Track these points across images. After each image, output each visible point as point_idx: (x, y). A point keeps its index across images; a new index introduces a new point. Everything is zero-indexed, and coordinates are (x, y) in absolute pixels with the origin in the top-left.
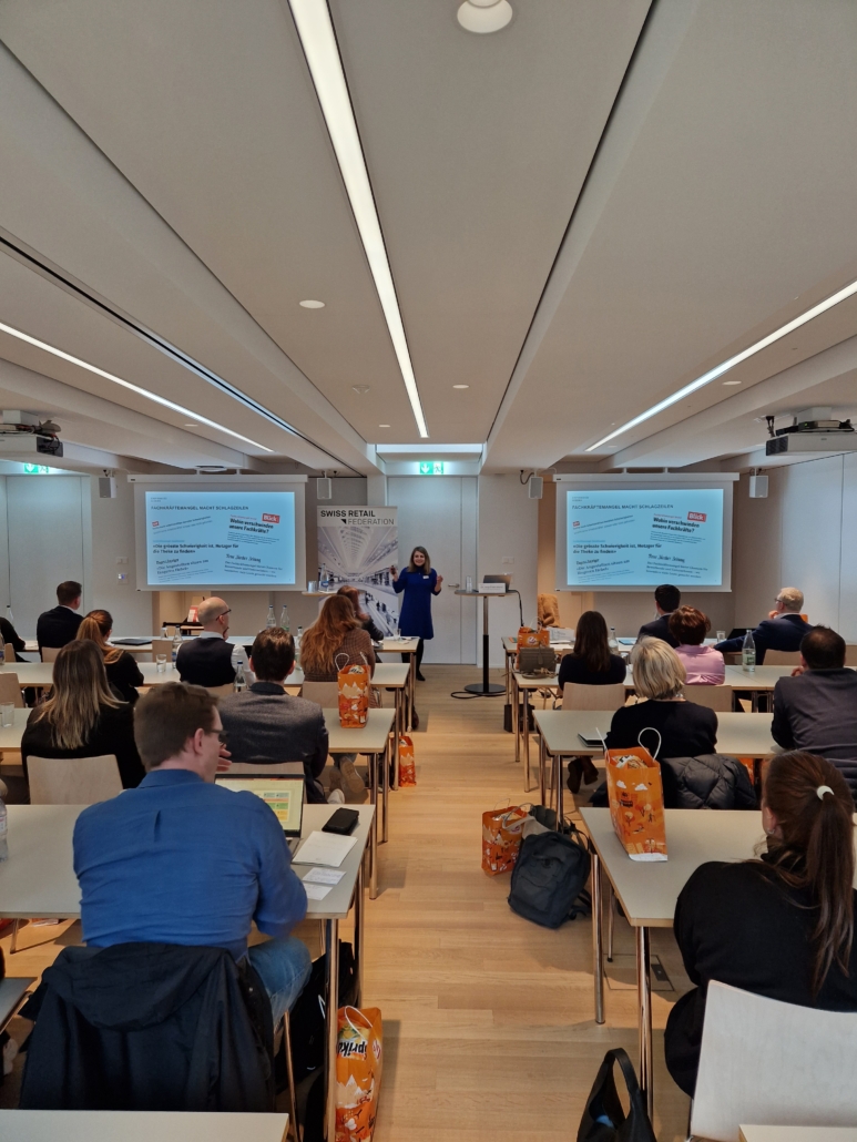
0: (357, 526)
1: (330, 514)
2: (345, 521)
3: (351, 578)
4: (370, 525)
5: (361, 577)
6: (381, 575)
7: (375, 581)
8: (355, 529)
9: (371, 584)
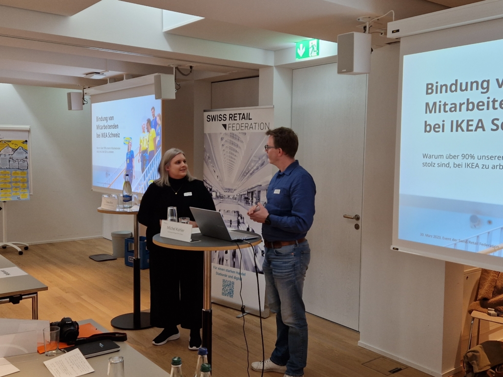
0: (235, 132)
1: (214, 118)
2: (225, 126)
3: (226, 194)
4: (246, 131)
5: (235, 194)
6: (252, 193)
7: (246, 199)
8: (233, 136)
9: (243, 203)
